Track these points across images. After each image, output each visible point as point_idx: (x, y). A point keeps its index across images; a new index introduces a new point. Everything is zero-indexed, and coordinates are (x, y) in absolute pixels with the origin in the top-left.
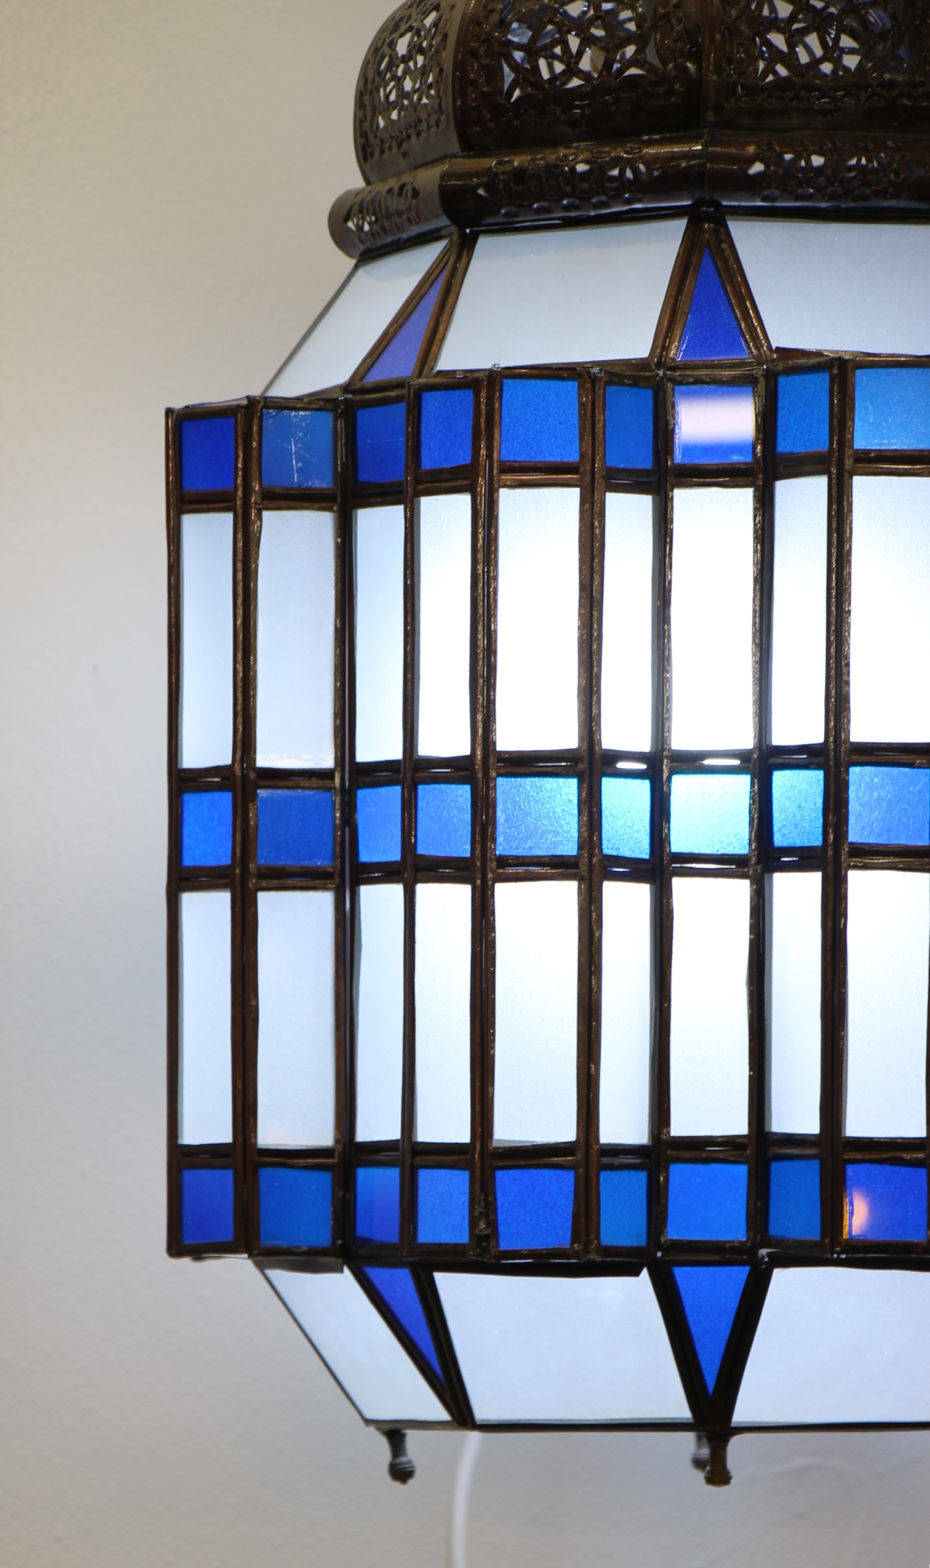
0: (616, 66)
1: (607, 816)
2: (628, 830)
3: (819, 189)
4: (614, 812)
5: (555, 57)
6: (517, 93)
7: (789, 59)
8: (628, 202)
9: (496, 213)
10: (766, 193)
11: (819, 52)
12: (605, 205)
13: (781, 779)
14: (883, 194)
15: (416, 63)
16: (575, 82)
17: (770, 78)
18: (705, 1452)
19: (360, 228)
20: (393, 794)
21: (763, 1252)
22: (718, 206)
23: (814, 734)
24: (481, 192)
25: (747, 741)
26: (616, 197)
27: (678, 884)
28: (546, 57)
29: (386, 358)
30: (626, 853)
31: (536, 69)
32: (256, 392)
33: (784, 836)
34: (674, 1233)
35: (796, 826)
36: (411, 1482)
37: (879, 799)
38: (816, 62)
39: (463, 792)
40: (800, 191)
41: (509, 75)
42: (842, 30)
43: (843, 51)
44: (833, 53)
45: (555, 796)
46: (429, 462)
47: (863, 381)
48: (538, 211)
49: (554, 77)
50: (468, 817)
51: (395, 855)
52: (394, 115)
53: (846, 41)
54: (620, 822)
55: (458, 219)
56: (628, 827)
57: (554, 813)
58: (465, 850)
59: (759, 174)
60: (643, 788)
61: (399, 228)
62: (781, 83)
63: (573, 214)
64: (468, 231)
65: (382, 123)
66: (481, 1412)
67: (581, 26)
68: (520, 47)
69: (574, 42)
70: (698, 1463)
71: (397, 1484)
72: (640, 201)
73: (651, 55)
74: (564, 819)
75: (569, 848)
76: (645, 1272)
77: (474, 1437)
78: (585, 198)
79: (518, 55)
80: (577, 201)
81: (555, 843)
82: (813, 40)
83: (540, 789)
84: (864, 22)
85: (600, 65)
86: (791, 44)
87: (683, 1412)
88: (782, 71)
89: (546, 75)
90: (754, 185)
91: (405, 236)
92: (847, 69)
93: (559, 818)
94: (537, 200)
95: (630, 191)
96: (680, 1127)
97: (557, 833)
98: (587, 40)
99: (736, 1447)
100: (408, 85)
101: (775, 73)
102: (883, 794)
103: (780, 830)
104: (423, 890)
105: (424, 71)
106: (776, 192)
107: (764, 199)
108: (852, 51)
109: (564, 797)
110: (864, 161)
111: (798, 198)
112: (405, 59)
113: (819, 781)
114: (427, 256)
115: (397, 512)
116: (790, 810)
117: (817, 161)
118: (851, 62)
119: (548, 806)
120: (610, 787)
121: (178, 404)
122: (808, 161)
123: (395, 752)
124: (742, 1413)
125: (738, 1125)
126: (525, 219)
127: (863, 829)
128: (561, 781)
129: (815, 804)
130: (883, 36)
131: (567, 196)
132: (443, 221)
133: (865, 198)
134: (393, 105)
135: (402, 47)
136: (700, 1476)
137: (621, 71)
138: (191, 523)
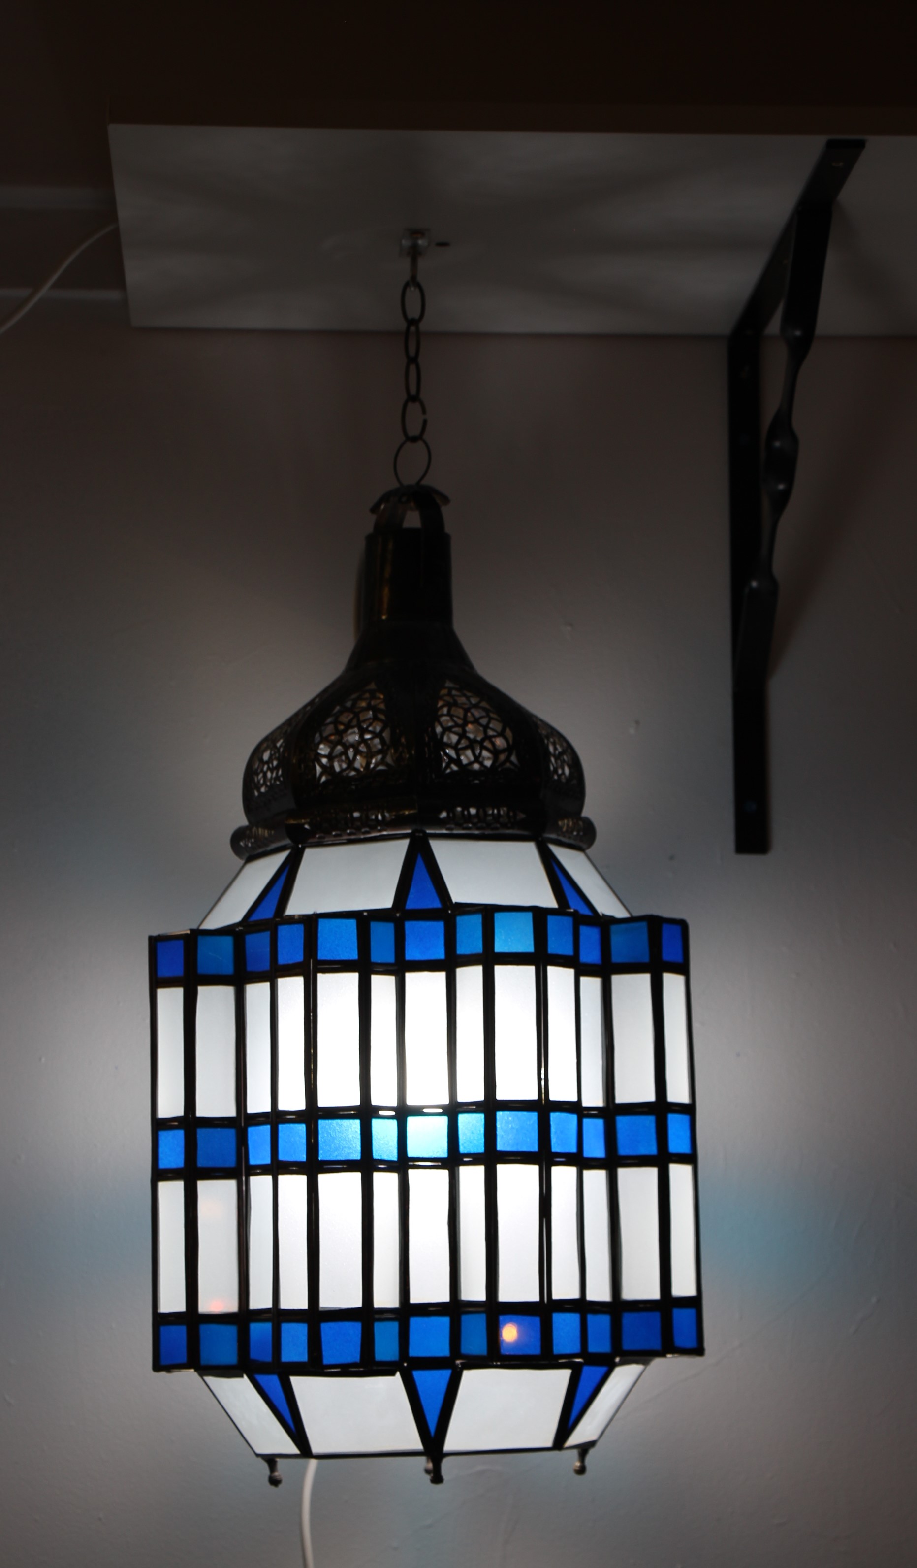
0: (372, 766)
1: (375, 1139)
2: (386, 1146)
3: (473, 824)
4: (379, 1137)
5: (342, 761)
6: (323, 779)
7: (458, 762)
8: (380, 831)
9: (314, 837)
10: (448, 826)
11: (472, 759)
12: (368, 833)
13: (463, 1120)
14: (505, 826)
15: (272, 764)
16: (353, 773)
17: (448, 771)
18: (430, 1465)
19: (246, 846)
20: (266, 1129)
21: (458, 1362)
22: (424, 833)
23: (480, 1096)
24: (307, 826)
25: (446, 1101)
26: (373, 828)
27: (411, 1172)
28: (338, 761)
29: (260, 909)
30: (386, 1157)
31: (332, 767)
32: (195, 927)
33: (465, 1147)
34: (413, 1352)
35: (471, 1142)
36: (280, 1486)
37: (512, 1128)
38: (471, 763)
39: (302, 1128)
40: (465, 825)
41: (319, 769)
42: (483, 747)
43: (484, 758)
44: (478, 759)
45: (349, 1129)
46: (282, 960)
47: (498, 917)
48: (336, 836)
49: (342, 770)
50: (304, 1141)
51: (267, 1160)
52: (263, 790)
53: (485, 754)
54: (382, 1142)
55: (296, 841)
56: (386, 1144)
57: (348, 1138)
58: (303, 1157)
59: (444, 819)
60: (394, 1123)
61: (267, 845)
62: (453, 772)
63: (353, 837)
64: (300, 846)
65: (256, 794)
66: (316, 1449)
67: (355, 746)
68: (325, 756)
69: (351, 752)
70: (427, 1471)
71: (273, 1487)
72: (385, 830)
73: (389, 760)
74: (354, 1141)
75: (356, 1155)
76: (398, 1374)
77: (313, 1463)
78: (358, 829)
79: (324, 761)
80: (354, 831)
81: (349, 1153)
82: (469, 753)
83: (341, 1126)
84: (493, 744)
85: (364, 764)
86: (458, 755)
87: (418, 1446)
88: (454, 767)
89: (337, 769)
90: (442, 823)
91: (269, 848)
92: (486, 767)
93: (351, 1140)
94: (334, 830)
95: (380, 826)
96: (415, 1298)
97: (350, 1148)
98: (357, 752)
99: (446, 1463)
100: (269, 775)
101: (451, 768)
102: (514, 1126)
103: (463, 1145)
104: (282, 1178)
105: (277, 768)
106: (453, 826)
107: (447, 829)
108: (489, 759)
109: (353, 1129)
110: (496, 811)
111: (464, 829)
112: (267, 763)
113: (481, 1119)
114: (280, 858)
115: (267, 986)
116: (468, 1135)
117: (473, 811)
118: (488, 763)
119: (345, 1134)
120: (376, 1123)
121: (155, 933)
122: (469, 812)
123: (267, 1108)
124: (449, 1445)
125: (444, 1296)
126: (328, 840)
127: (504, 1143)
128: (351, 1121)
129: (480, 1131)
130: (503, 751)
131: (349, 828)
132: (287, 841)
133: (496, 829)
134: (262, 785)
135: (266, 756)
136: (428, 1478)
137: (374, 768)
138: (162, 993)
